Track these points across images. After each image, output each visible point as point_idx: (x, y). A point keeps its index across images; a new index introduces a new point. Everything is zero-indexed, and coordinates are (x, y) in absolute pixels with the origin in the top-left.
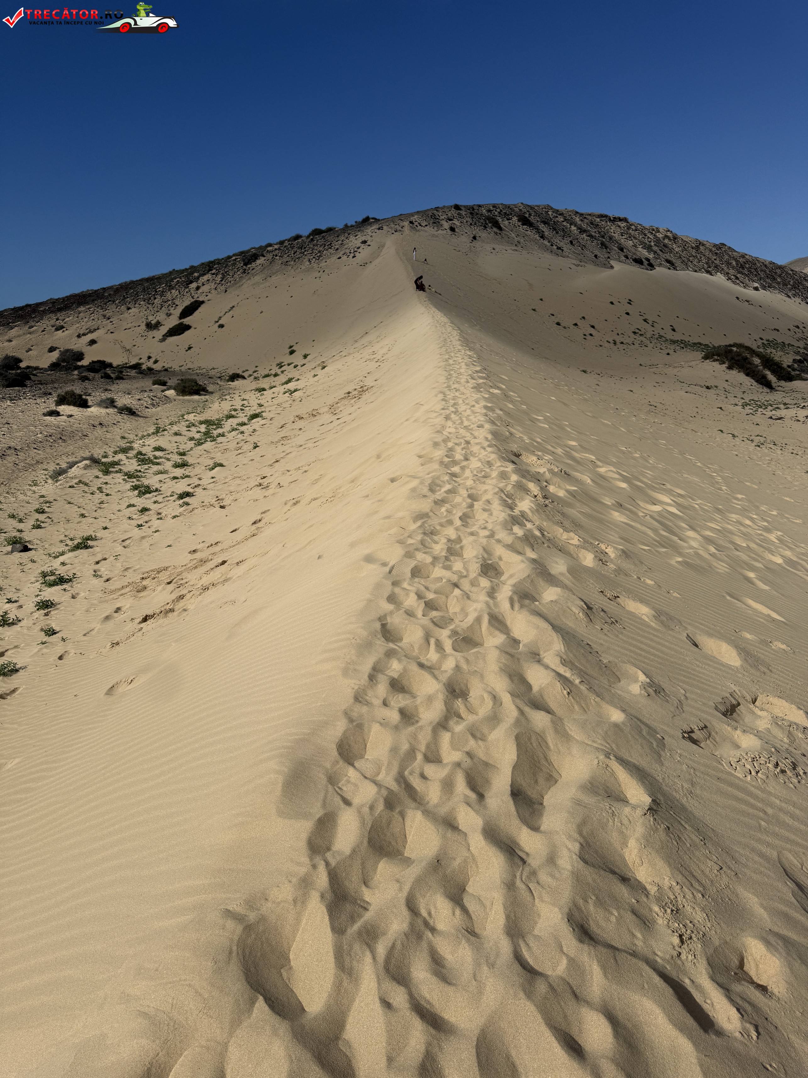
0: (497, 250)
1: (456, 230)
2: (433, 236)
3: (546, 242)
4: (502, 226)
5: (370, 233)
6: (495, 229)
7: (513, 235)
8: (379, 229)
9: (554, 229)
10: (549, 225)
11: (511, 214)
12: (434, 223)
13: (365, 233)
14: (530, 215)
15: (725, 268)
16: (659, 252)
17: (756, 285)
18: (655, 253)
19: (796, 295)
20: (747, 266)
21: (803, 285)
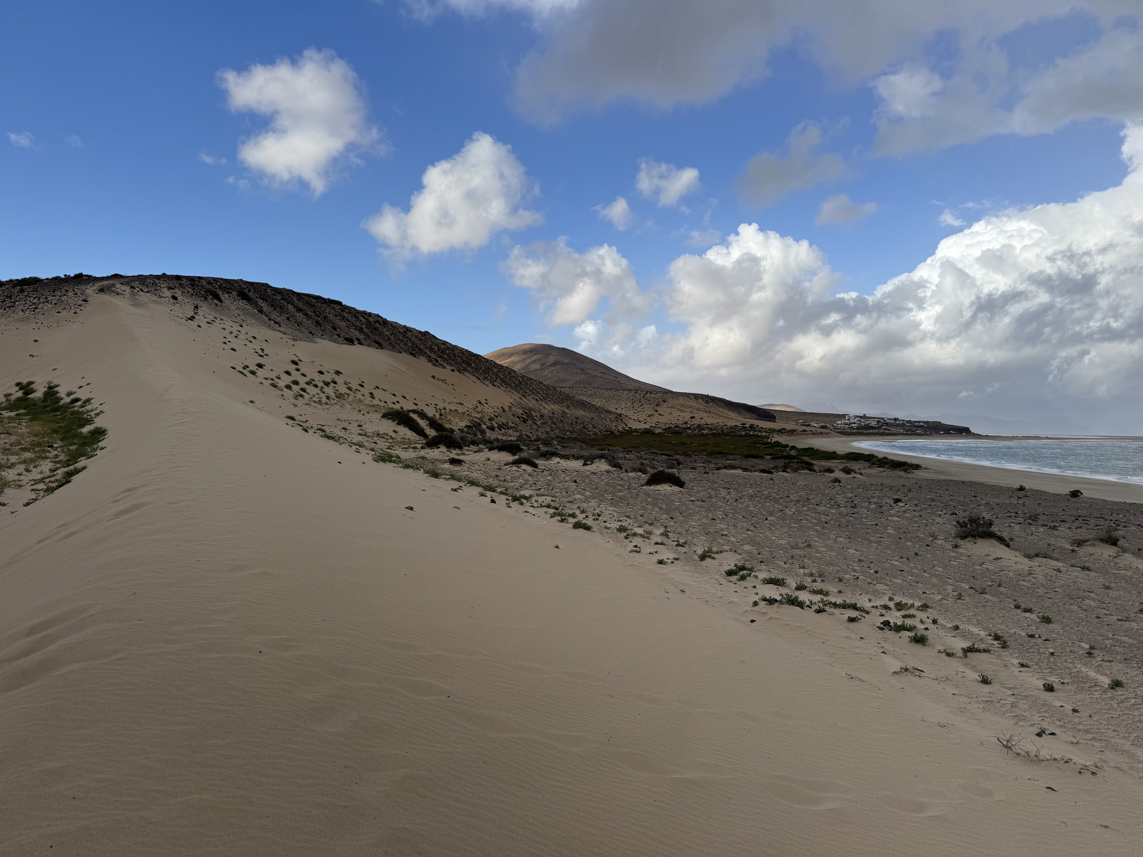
1: (178, 299)
2: (155, 302)
3: (264, 317)
4: (222, 299)
6: (215, 301)
7: (233, 308)
8: (100, 290)
9: (272, 306)
10: (267, 302)
11: (231, 288)
12: (156, 290)
14: (249, 291)
15: (428, 352)
16: (369, 333)
17: (452, 368)
18: (366, 334)
19: (485, 378)
20: (447, 352)
21: (492, 371)
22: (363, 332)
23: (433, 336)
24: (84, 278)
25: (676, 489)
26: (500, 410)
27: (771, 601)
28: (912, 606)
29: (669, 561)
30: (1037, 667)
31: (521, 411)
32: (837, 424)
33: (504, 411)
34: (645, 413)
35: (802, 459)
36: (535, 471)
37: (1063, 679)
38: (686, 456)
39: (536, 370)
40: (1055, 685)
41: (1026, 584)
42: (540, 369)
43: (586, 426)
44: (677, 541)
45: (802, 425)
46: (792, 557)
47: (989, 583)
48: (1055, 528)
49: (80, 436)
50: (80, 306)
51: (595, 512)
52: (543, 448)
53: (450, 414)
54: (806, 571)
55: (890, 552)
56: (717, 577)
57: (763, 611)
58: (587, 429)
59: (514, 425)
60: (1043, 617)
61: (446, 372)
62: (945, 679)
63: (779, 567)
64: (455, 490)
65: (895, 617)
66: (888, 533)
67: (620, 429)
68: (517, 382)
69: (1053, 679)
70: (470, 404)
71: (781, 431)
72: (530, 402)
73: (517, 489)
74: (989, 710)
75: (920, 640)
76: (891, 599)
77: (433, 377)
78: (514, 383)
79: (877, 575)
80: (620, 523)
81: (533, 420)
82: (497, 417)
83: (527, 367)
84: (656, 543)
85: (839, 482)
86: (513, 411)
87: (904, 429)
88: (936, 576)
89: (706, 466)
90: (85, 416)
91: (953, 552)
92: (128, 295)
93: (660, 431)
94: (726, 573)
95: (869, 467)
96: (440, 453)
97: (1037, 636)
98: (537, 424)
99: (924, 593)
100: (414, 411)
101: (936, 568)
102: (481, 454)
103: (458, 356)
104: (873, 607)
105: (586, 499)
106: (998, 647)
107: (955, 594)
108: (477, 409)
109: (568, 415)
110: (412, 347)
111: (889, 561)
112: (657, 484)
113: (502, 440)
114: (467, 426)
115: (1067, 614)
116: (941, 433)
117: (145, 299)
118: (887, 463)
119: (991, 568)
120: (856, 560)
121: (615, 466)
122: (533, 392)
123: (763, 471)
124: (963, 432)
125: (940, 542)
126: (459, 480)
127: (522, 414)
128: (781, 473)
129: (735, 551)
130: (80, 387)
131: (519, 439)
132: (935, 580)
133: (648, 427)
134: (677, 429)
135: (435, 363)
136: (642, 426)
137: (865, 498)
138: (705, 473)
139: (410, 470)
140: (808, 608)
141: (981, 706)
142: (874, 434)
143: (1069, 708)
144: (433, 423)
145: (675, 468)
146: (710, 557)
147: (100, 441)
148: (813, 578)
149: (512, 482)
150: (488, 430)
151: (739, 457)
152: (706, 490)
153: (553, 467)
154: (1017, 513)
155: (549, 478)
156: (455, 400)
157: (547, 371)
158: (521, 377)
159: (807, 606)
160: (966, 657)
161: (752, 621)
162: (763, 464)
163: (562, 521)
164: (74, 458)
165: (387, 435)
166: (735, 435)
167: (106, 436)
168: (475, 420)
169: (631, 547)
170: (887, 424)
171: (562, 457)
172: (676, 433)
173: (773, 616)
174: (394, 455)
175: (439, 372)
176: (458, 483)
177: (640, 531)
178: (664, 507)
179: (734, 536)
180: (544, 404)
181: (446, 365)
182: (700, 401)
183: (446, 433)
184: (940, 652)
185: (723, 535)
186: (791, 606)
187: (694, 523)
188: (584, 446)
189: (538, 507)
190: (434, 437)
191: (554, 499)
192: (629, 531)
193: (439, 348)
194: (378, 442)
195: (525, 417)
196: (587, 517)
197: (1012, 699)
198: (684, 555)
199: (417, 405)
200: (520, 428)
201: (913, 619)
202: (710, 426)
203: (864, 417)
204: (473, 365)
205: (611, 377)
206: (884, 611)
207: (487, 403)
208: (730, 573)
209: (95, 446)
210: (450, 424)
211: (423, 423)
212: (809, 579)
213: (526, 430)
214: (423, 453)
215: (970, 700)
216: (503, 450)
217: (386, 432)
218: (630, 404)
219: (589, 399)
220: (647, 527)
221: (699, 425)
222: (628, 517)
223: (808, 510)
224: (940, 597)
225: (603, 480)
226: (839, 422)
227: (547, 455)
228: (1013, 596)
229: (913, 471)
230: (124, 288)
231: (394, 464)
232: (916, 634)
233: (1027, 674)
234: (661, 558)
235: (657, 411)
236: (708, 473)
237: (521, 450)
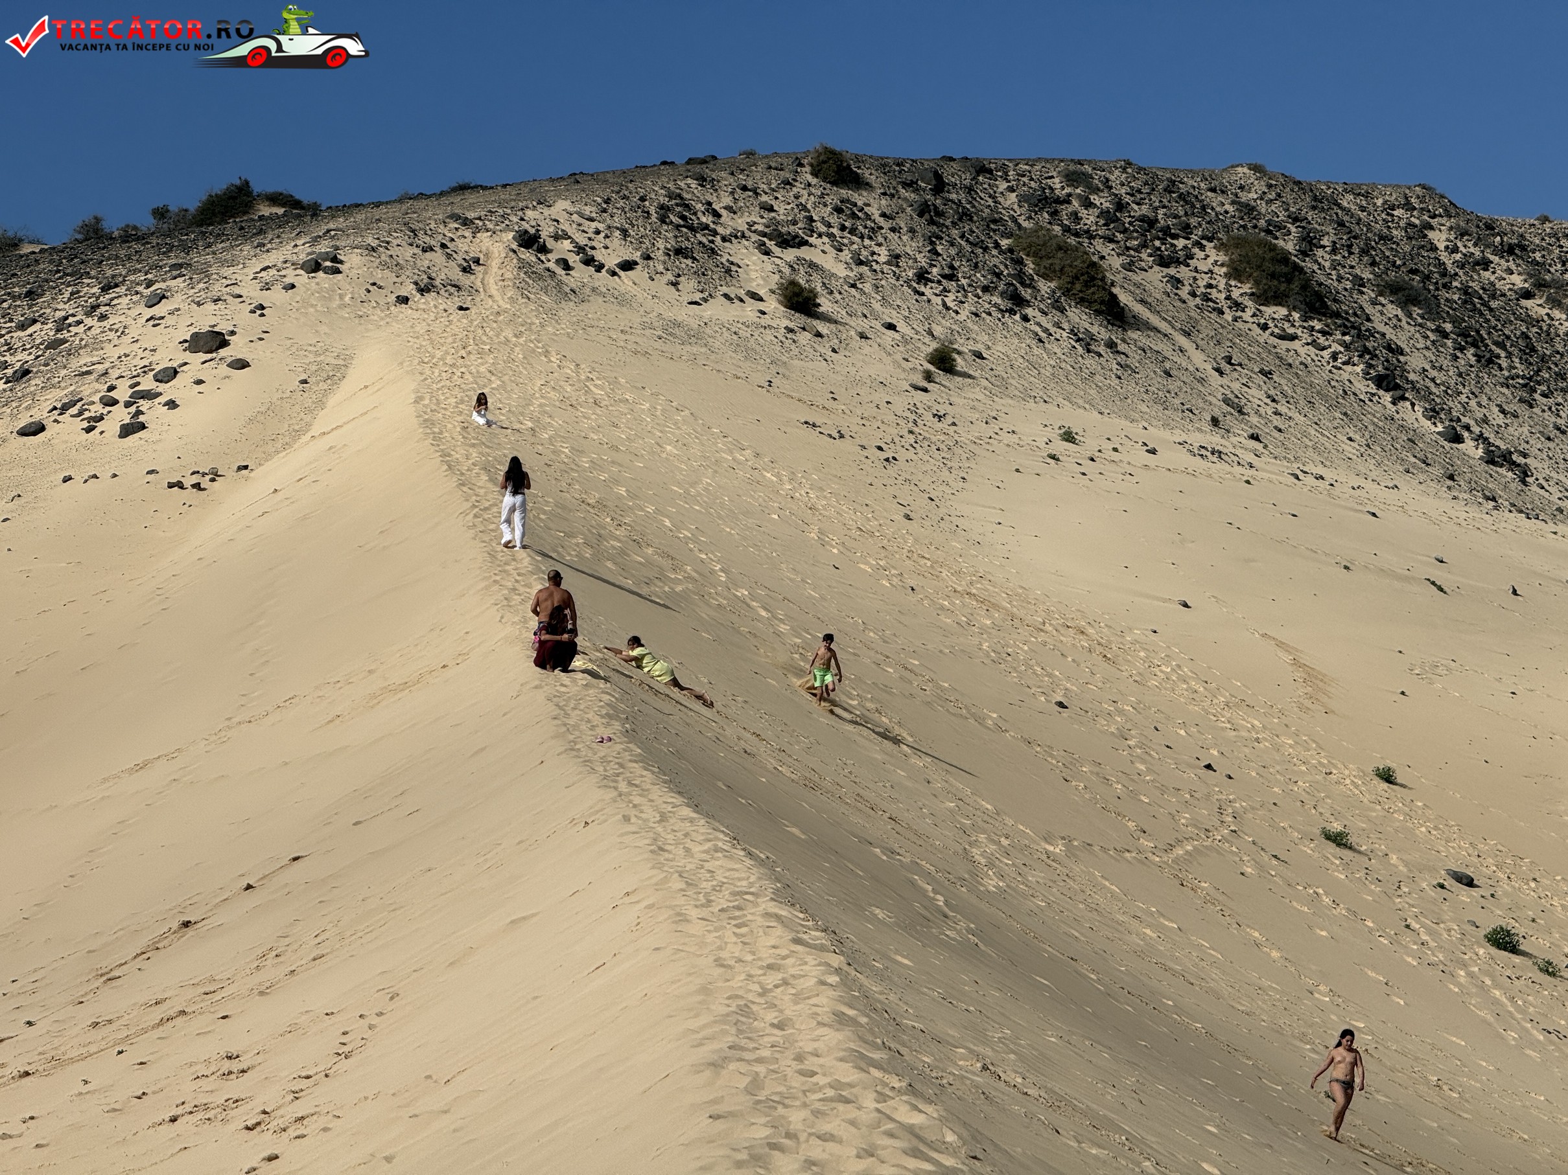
0: (1090, 445)
1: (826, 305)
2: (671, 330)
3: (1413, 415)
4: (1124, 298)
5: (251, 291)
6: (1079, 317)
7: (1198, 358)
8: (314, 267)
9: (1468, 338)
10: (1433, 311)
11: (1187, 229)
12: (679, 252)
13: (218, 288)
14: (1309, 242)
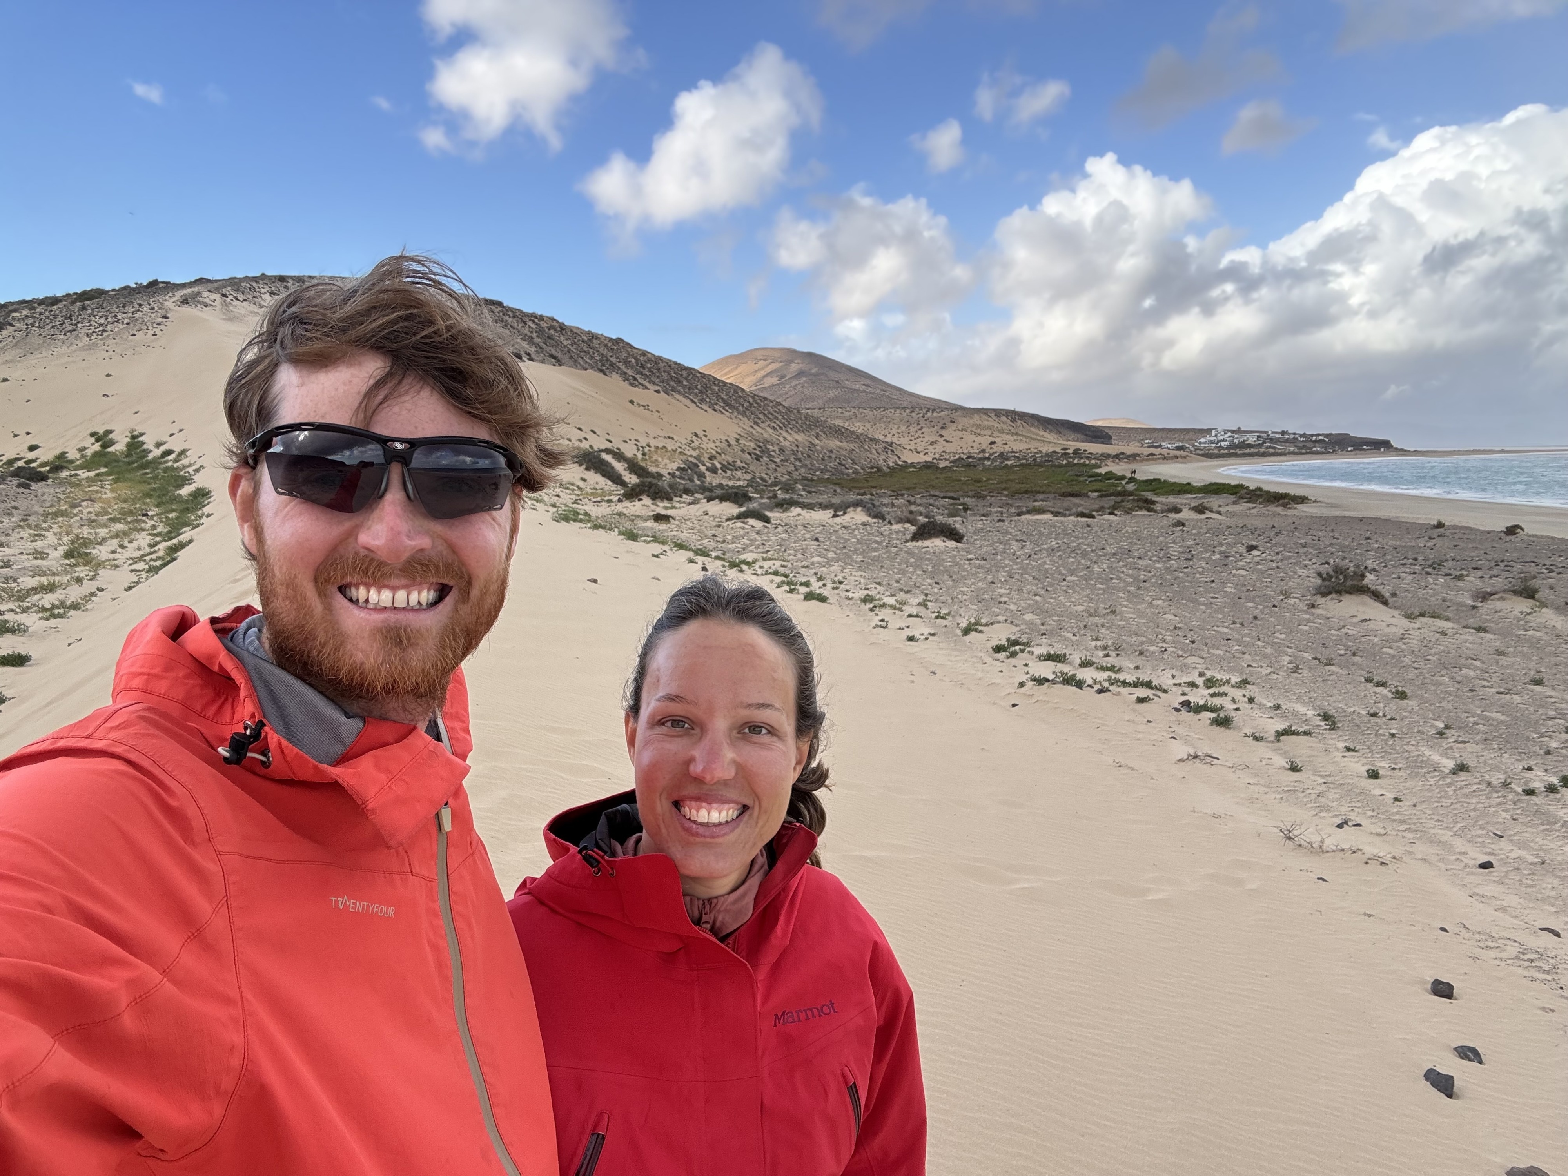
15: (623, 367)
16: (542, 344)
17: (657, 388)
18: (537, 346)
19: (702, 401)
20: (649, 365)
21: (712, 390)
22: (534, 343)
23: (628, 344)
24: (161, 285)
25: (952, 544)
26: (725, 445)
27: (1040, 681)
28: (1228, 681)
29: (922, 637)
30: (1368, 751)
31: (752, 445)
32: (1200, 443)
33: (729, 445)
34: (925, 440)
35: (1139, 495)
36: (767, 527)
37: (1396, 764)
38: (979, 498)
39: (774, 385)
40: (1381, 772)
41: (1391, 651)
42: (777, 384)
43: (844, 462)
44: (938, 612)
45: (1149, 447)
46: (1085, 627)
47: (1342, 652)
48: (1460, 578)
49: (178, 499)
50: (159, 324)
51: (836, 579)
52: (781, 495)
53: (656, 452)
54: (1099, 643)
55: (1220, 616)
56: (980, 655)
57: (1028, 693)
58: (844, 465)
59: (744, 465)
60: (1397, 692)
61: (648, 395)
62: (1244, 766)
63: (1066, 639)
64: (657, 556)
65: (1199, 696)
66: (1226, 592)
67: (891, 464)
68: (746, 404)
69: (1382, 765)
70: (682, 438)
71: (1118, 457)
72: (766, 432)
73: (738, 552)
74: (1287, 801)
75: (1224, 722)
76: (1201, 675)
77: (632, 402)
78: (743, 406)
79: (1194, 646)
80: (866, 592)
81: (770, 456)
82: (720, 454)
83: (760, 381)
84: (910, 616)
85: (1184, 525)
86: (742, 445)
87: (1296, 446)
88: (1273, 645)
89: (1005, 510)
90: (182, 473)
91: (1307, 612)
92: (219, 307)
93: (947, 463)
94: (994, 649)
95: (1235, 503)
96: (643, 506)
97: (1381, 714)
98: (775, 462)
99: (1248, 666)
100: (608, 451)
101: (1277, 635)
102: (698, 506)
103: (665, 372)
104: (1175, 685)
105: (827, 563)
106: (1326, 729)
107: (1291, 666)
108: (693, 445)
109: (818, 448)
110: (601, 361)
111: (1215, 628)
112: (925, 539)
113: (727, 485)
114: (679, 469)
115: (1433, 688)
116: (1350, 449)
117: (242, 311)
118: (1260, 496)
119: (1351, 632)
120: (1171, 628)
121: (875, 517)
122: (768, 418)
123: (1082, 515)
124: (1382, 446)
125: (1292, 601)
126: (664, 543)
127: (755, 449)
128: (1106, 517)
129: (1012, 622)
130: (171, 435)
131: (751, 483)
132: (1269, 650)
133: (930, 459)
134: (970, 460)
135: (633, 382)
136: (922, 458)
137: (1209, 546)
138: (1000, 521)
139: (601, 531)
140: (1089, 688)
141: (1279, 796)
142: (1251, 455)
143: (1390, 796)
144: (634, 467)
145: (959, 516)
146: (976, 630)
147: (205, 506)
148: (1106, 652)
149: (733, 543)
150: (708, 474)
151: (1053, 496)
152: (991, 545)
153: (792, 521)
154: (1416, 559)
155: (783, 536)
156: (662, 434)
157: (788, 386)
158: (752, 397)
159: (1088, 686)
160: (1278, 741)
161: (1014, 705)
162: (1082, 504)
163: (791, 591)
164: (175, 528)
165: (573, 484)
166: (1052, 466)
167: (211, 499)
168: (690, 459)
169: (876, 621)
170: (1271, 440)
171: (804, 506)
172: (969, 466)
173: (1040, 698)
174: (582, 512)
175: (637, 393)
176: (661, 546)
177: (891, 601)
178: (930, 568)
179: (1015, 604)
180: (785, 434)
181: (647, 384)
182: (1004, 418)
183: (649, 480)
184: (1246, 736)
185: (1000, 602)
186: (1066, 686)
187: (965, 589)
188: (839, 491)
189: (762, 575)
190: (634, 485)
191: (785, 563)
192: (876, 602)
193: (637, 360)
194: (561, 494)
195: (758, 452)
196: (824, 585)
197: (1323, 788)
198: (944, 629)
199: (611, 442)
200: (752, 468)
201: (1224, 697)
202: (1017, 455)
203: (1238, 431)
204: (685, 383)
205: (878, 391)
206: (1187, 690)
207: (706, 436)
208: (998, 649)
209: (200, 513)
210: (657, 466)
211: (619, 467)
212: (1101, 653)
213: (760, 470)
214: (620, 507)
215: (1267, 790)
216: (725, 501)
217: (572, 480)
218: (903, 428)
219: (847, 424)
220: (902, 596)
221: (1002, 454)
222: (879, 584)
223: (1125, 566)
224: (1270, 670)
225: (855, 537)
226: (1203, 440)
227: (784, 505)
228: (1368, 667)
229: (1295, 506)
230: (214, 296)
231: (581, 525)
232: (1218, 716)
233: (1352, 760)
234: (911, 635)
235: (941, 436)
236: (1003, 521)
237: (750, 499)
